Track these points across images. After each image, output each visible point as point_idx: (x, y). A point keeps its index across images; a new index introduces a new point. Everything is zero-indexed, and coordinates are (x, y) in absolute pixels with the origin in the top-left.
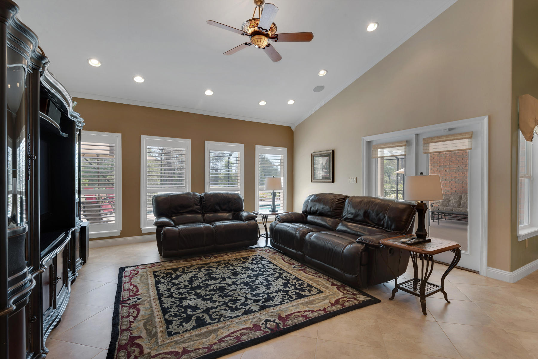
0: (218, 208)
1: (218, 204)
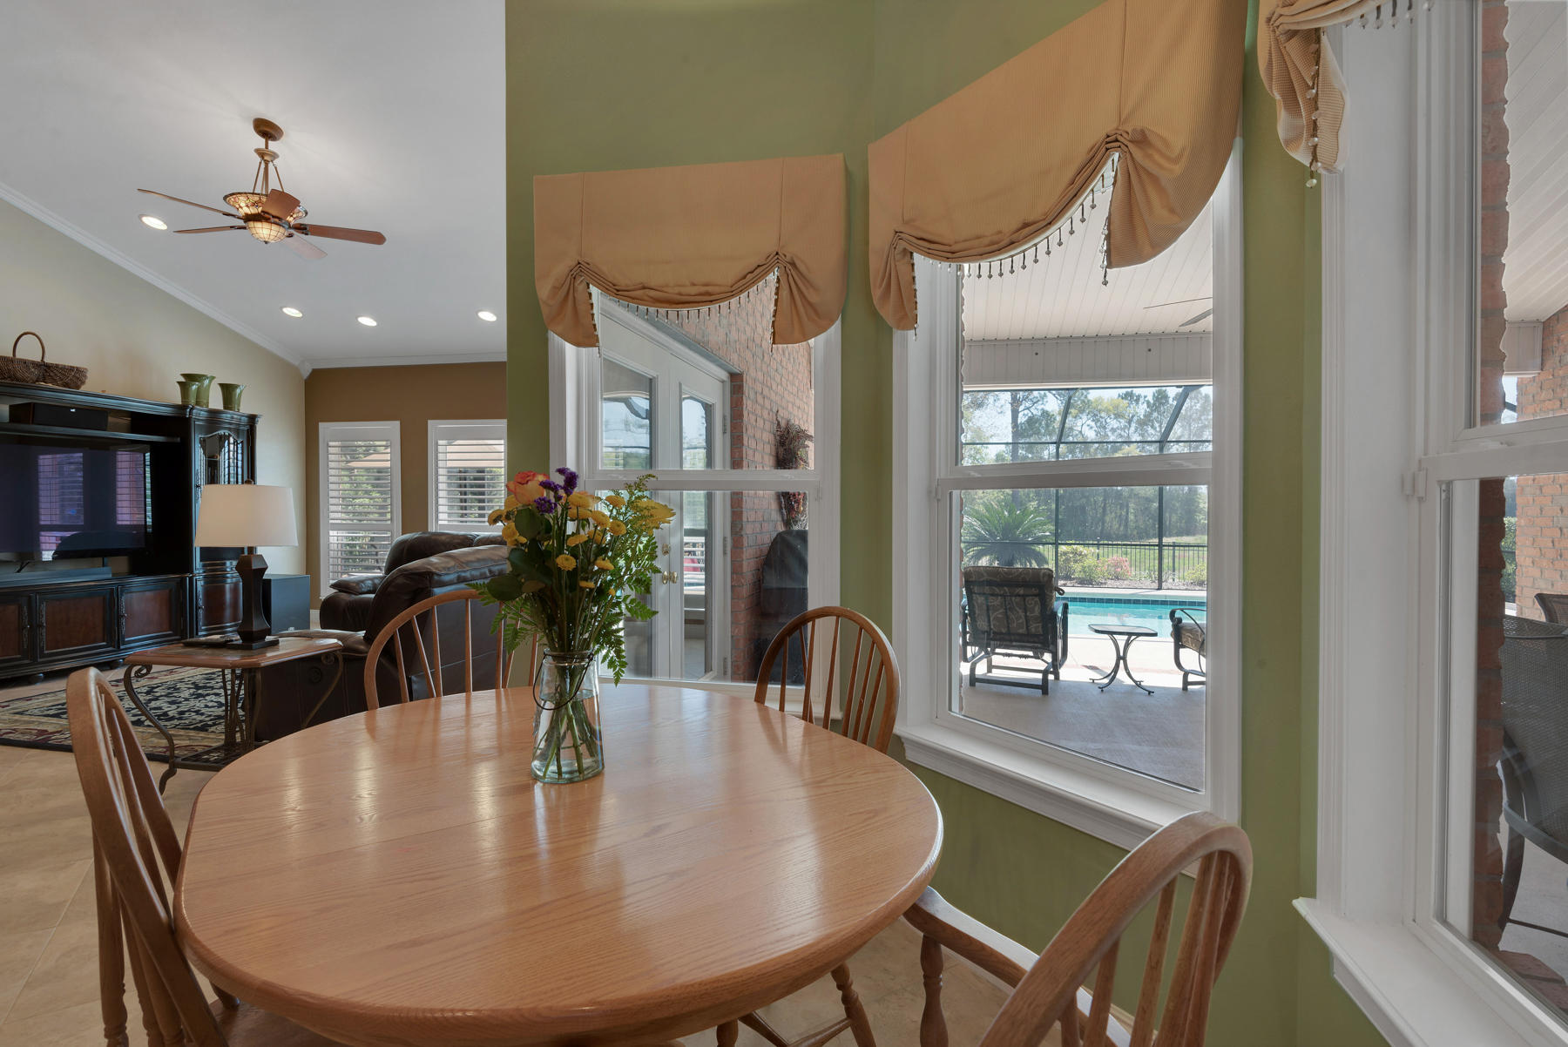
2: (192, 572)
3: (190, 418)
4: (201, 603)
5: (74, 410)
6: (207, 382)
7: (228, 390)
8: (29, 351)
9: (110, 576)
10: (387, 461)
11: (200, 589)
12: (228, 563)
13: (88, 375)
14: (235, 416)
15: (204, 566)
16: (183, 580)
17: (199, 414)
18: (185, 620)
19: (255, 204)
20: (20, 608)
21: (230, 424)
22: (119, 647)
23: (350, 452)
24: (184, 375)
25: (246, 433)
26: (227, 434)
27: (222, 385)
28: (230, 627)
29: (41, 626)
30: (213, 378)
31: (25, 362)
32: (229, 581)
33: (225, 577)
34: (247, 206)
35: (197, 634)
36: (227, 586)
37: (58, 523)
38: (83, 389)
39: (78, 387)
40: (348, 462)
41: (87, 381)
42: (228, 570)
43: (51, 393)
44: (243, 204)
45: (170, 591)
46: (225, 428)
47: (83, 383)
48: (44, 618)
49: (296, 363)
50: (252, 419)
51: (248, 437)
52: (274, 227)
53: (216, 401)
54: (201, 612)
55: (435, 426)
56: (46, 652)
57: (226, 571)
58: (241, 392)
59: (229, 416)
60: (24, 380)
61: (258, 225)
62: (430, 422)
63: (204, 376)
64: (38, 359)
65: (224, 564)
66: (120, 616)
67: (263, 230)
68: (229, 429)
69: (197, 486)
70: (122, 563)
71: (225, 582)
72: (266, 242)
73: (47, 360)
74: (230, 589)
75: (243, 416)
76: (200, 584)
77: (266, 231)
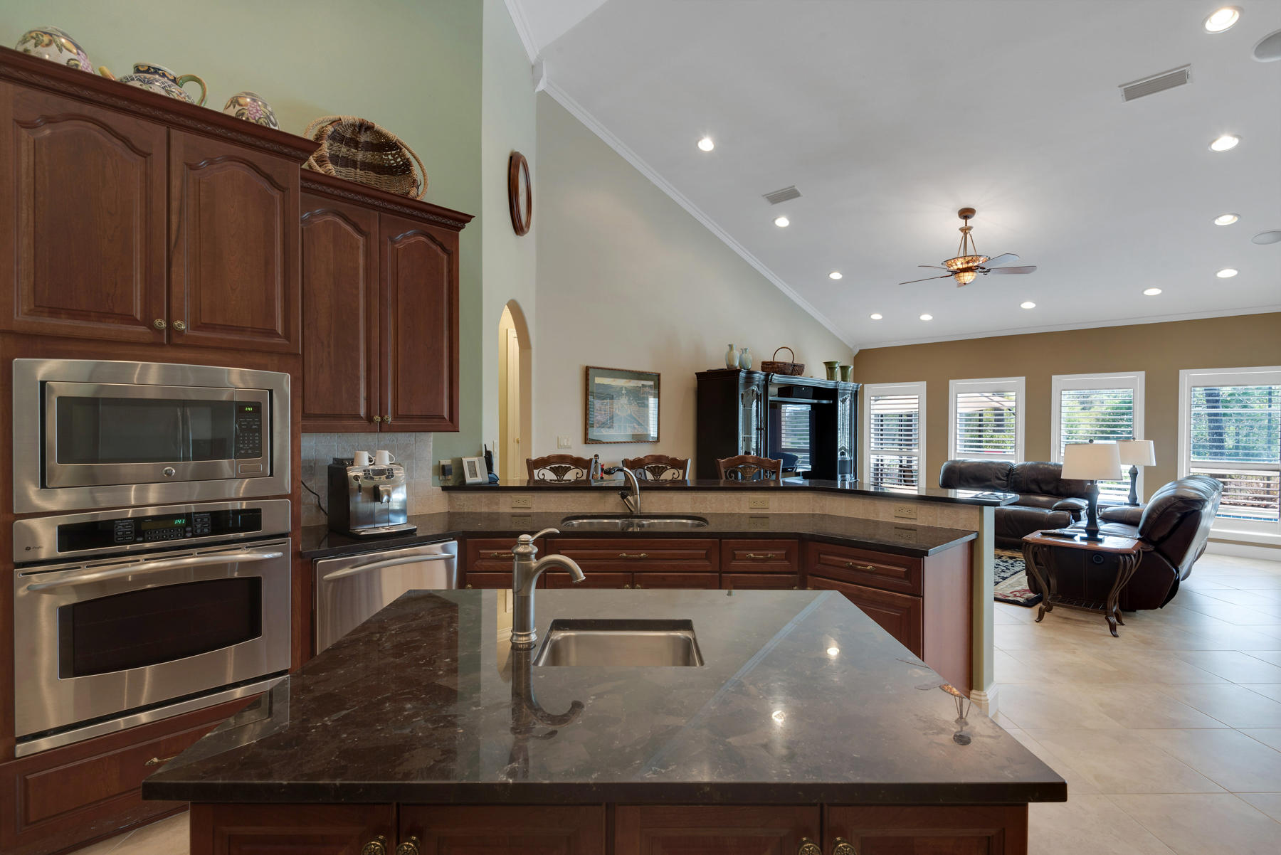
0: (1034, 487)
1: (1036, 482)
24: (826, 363)
27: (841, 367)
34: (962, 264)
55: (954, 384)
61: (966, 274)
62: (951, 381)
77: (970, 277)
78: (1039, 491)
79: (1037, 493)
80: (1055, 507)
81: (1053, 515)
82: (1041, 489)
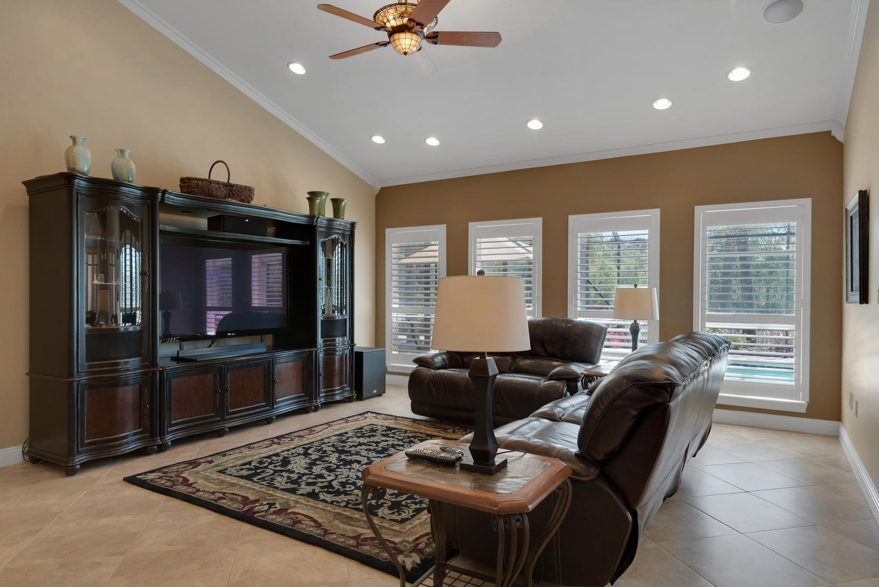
2: (316, 347)
3: (316, 225)
4: (321, 371)
5: (247, 220)
6: (324, 197)
7: (336, 203)
8: (219, 175)
9: (264, 350)
10: (436, 257)
11: (321, 360)
12: (337, 339)
13: (255, 193)
14: (342, 223)
15: (324, 341)
16: (311, 352)
17: (322, 223)
18: (312, 384)
19: (401, 16)
20: (215, 376)
21: (339, 229)
22: (273, 407)
23: (408, 251)
24: (310, 193)
25: (348, 236)
26: (337, 238)
27: (333, 200)
28: (338, 390)
29: (227, 390)
30: (328, 194)
31: (218, 183)
32: (338, 353)
33: (335, 350)
34: (394, 18)
35: (319, 396)
36: (337, 357)
37: (217, 305)
38: (253, 203)
39: (249, 202)
40: (400, 259)
41: (254, 197)
42: (337, 345)
43: (234, 207)
44: (391, 18)
45: (303, 361)
46: (336, 233)
47: (252, 199)
48: (229, 385)
49: (371, 184)
50: (353, 225)
51: (350, 239)
52: (415, 37)
53: (329, 213)
54: (321, 378)
55: (474, 227)
56: (230, 411)
57: (335, 345)
58: (345, 204)
59: (339, 223)
60: (217, 197)
61: (402, 35)
62: (470, 224)
63: (322, 193)
64: (226, 181)
65: (335, 340)
66: (274, 382)
67: (406, 41)
68: (338, 234)
69: (320, 279)
70: (269, 339)
71: (334, 354)
72: (405, 53)
73: (231, 182)
74: (338, 360)
75: (347, 223)
76: (321, 355)
77: (408, 42)
78: (544, 354)
79: (544, 356)
80: (551, 376)
81: (546, 387)
82: (546, 351)
